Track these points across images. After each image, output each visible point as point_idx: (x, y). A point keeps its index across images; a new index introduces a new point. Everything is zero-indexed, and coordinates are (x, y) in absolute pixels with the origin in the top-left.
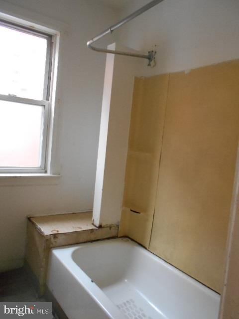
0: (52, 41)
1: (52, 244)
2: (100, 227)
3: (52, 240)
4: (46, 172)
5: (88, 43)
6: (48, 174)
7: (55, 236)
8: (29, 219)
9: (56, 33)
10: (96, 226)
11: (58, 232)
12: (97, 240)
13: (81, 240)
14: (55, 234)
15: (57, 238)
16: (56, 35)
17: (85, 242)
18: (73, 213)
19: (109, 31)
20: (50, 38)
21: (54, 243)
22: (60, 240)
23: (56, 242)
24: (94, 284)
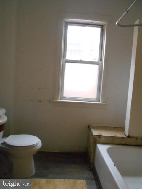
0: (103, 28)
1: (97, 141)
2: (129, 136)
3: (97, 138)
4: (99, 101)
5: (117, 23)
6: (100, 103)
7: (99, 136)
8: (89, 126)
9: (104, 23)
10: (126, 136)
11: (101, 134)
12: (127, 145)
13: (116, 142)
14: (99, 135)
15: (100, 138)
16: (105, 24)
17: (118, 144)
18: (115, 127)
19: (126, 12)
20: (102, 26)
21: (98, 141)
22: (102, 139)
23: (100, 140)
24: (115, 167)
